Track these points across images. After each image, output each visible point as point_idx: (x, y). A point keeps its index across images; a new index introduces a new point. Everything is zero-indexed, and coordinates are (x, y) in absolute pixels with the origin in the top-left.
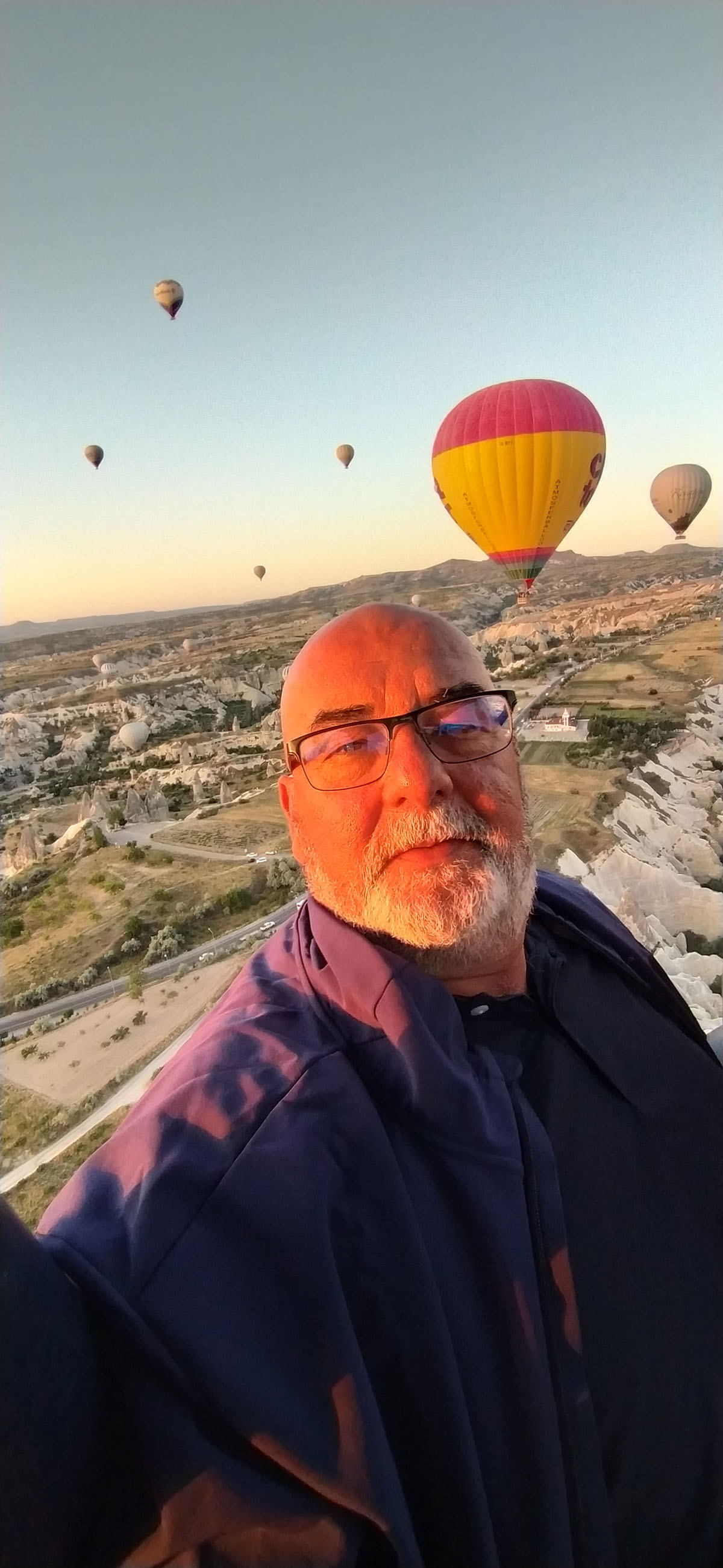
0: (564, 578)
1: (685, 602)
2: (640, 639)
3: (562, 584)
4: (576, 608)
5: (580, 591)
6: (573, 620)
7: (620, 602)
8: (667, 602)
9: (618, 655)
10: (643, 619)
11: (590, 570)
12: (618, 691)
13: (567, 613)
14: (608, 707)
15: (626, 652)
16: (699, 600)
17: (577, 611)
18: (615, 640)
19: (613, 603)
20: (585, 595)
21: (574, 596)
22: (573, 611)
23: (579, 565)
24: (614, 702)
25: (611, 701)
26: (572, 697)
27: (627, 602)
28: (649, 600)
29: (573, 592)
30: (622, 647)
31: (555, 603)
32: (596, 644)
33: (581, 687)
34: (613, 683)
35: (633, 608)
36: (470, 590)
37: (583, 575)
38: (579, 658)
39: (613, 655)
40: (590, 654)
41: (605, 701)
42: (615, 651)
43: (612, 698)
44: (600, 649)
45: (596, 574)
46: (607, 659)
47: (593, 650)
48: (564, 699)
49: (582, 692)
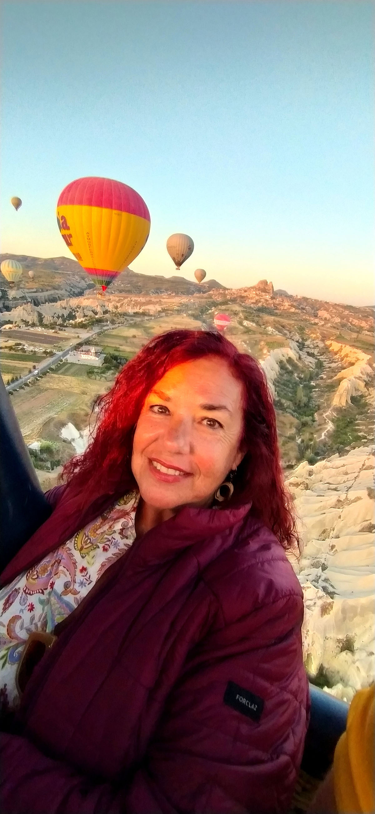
0: (121, 281)
1: (173, 304)
2: (146, 318)
3: (120, 283)
4: (122, 297)
5: (127, 289)
6: (119, 303)
7: (144, 298)
8: (166, 303)
9: (133, 324)
10: (152, 309)
11: (135, 279)
12: (127, 342)
13: (117, 299)
14: (118, 350)
15: (137, 323)
16: (180, 305)
17: (122, 298)
18: (134, 316)
19: (141, 298)
20: (129, 292)
21: (123, 291)
22: (121, 298)
23: (131, 276)
24: (122, 348)
25: (120, 347)
26: (101, 342)
27: (148, 299)
28: (158, 301)
29: (124, 289)
30: (136, 320)
31: (114, 292)
32: (125, 317)
33: (108, 337)
34: (125, 338)
35: (149, 303)
36: (69, 276)
37: (131, 281)
38: (113, 322)
39: (130, 324)
40: (119, 321)
41: (118, 346)
42: (132, 322)
43: (121, 345)
44: (126, 319)
45: (138, 282)
46: (127, 325)
47: (122, 319)
48: (97, 343)
49: (108, 340)
